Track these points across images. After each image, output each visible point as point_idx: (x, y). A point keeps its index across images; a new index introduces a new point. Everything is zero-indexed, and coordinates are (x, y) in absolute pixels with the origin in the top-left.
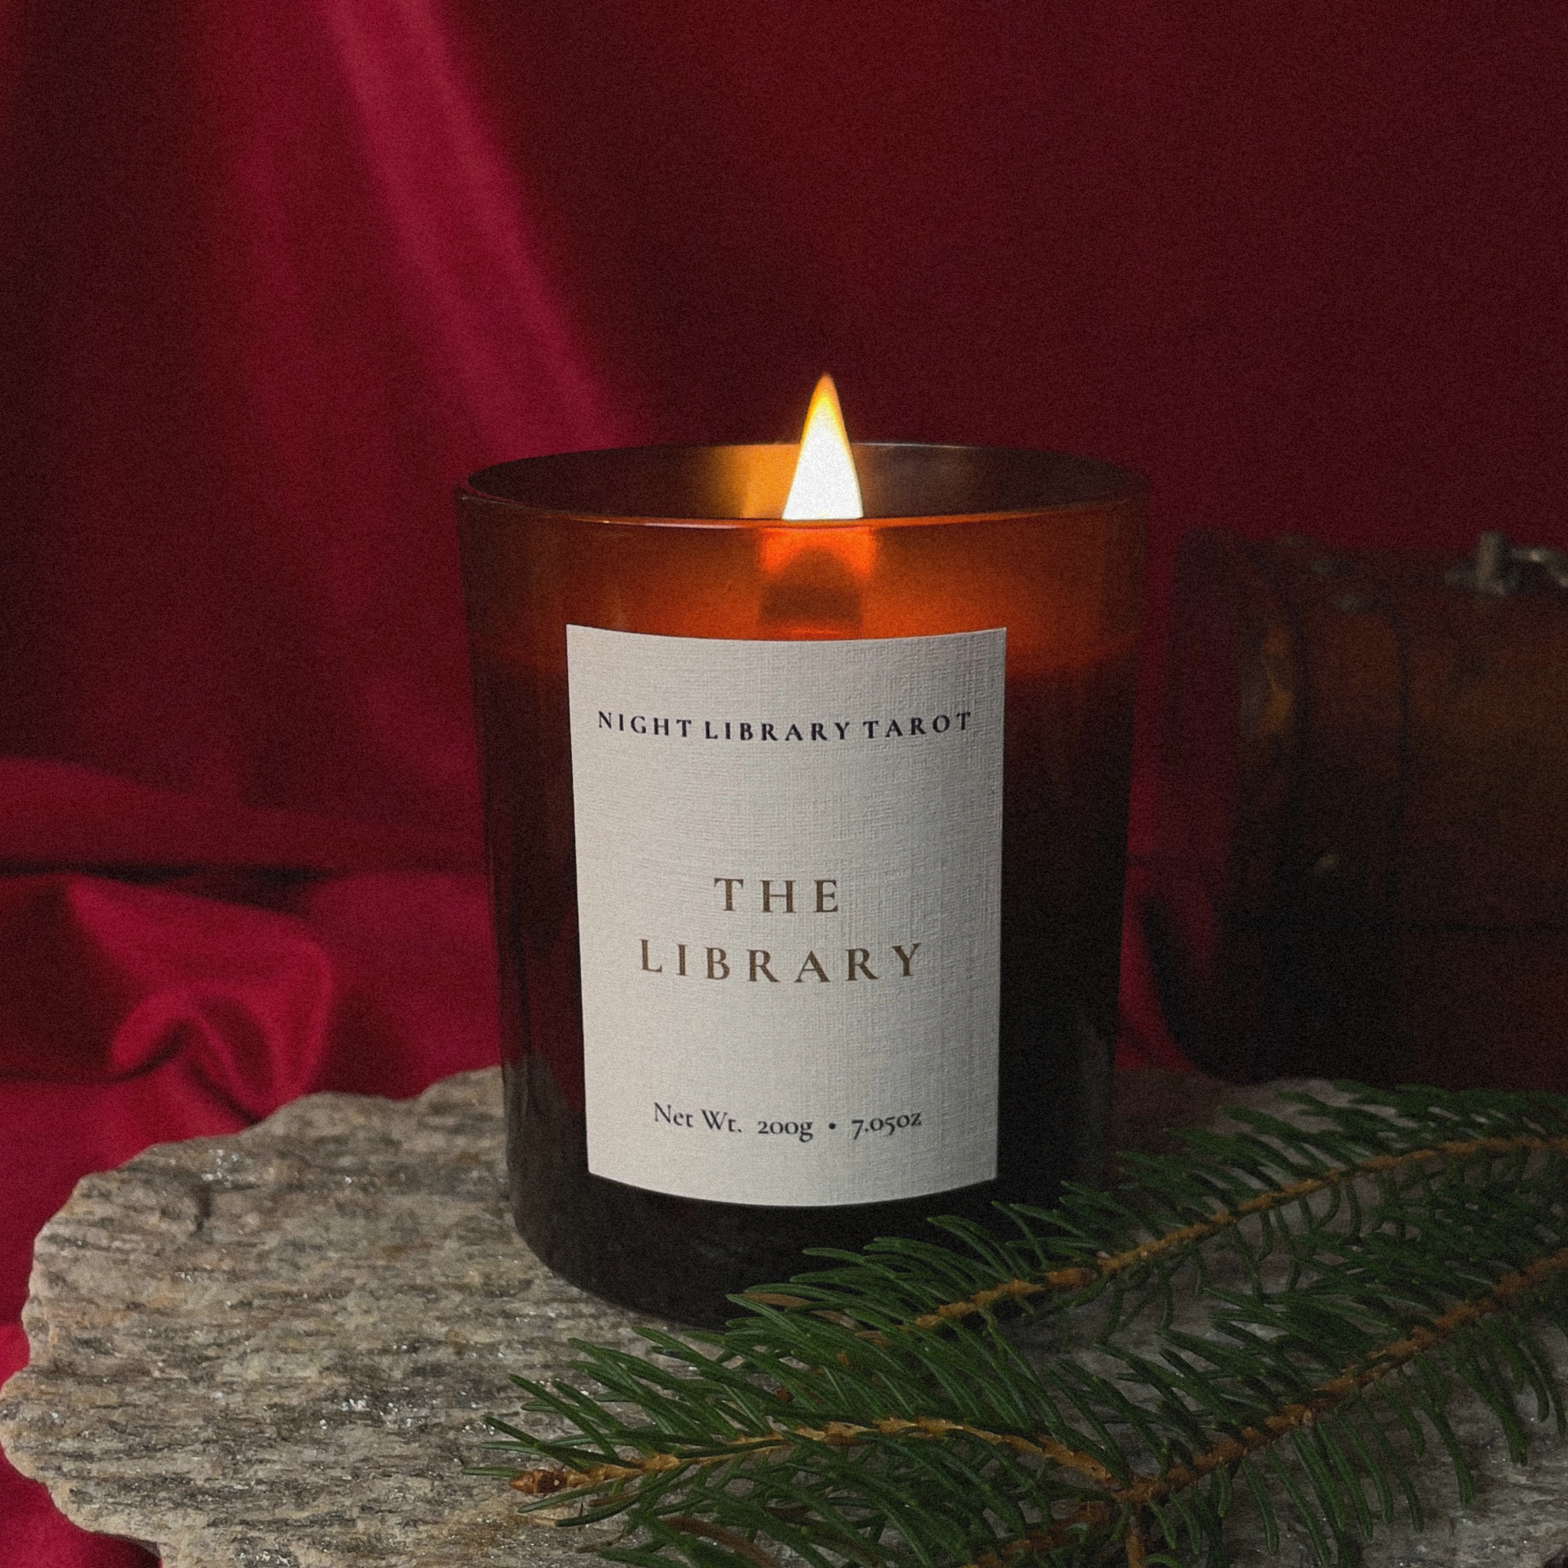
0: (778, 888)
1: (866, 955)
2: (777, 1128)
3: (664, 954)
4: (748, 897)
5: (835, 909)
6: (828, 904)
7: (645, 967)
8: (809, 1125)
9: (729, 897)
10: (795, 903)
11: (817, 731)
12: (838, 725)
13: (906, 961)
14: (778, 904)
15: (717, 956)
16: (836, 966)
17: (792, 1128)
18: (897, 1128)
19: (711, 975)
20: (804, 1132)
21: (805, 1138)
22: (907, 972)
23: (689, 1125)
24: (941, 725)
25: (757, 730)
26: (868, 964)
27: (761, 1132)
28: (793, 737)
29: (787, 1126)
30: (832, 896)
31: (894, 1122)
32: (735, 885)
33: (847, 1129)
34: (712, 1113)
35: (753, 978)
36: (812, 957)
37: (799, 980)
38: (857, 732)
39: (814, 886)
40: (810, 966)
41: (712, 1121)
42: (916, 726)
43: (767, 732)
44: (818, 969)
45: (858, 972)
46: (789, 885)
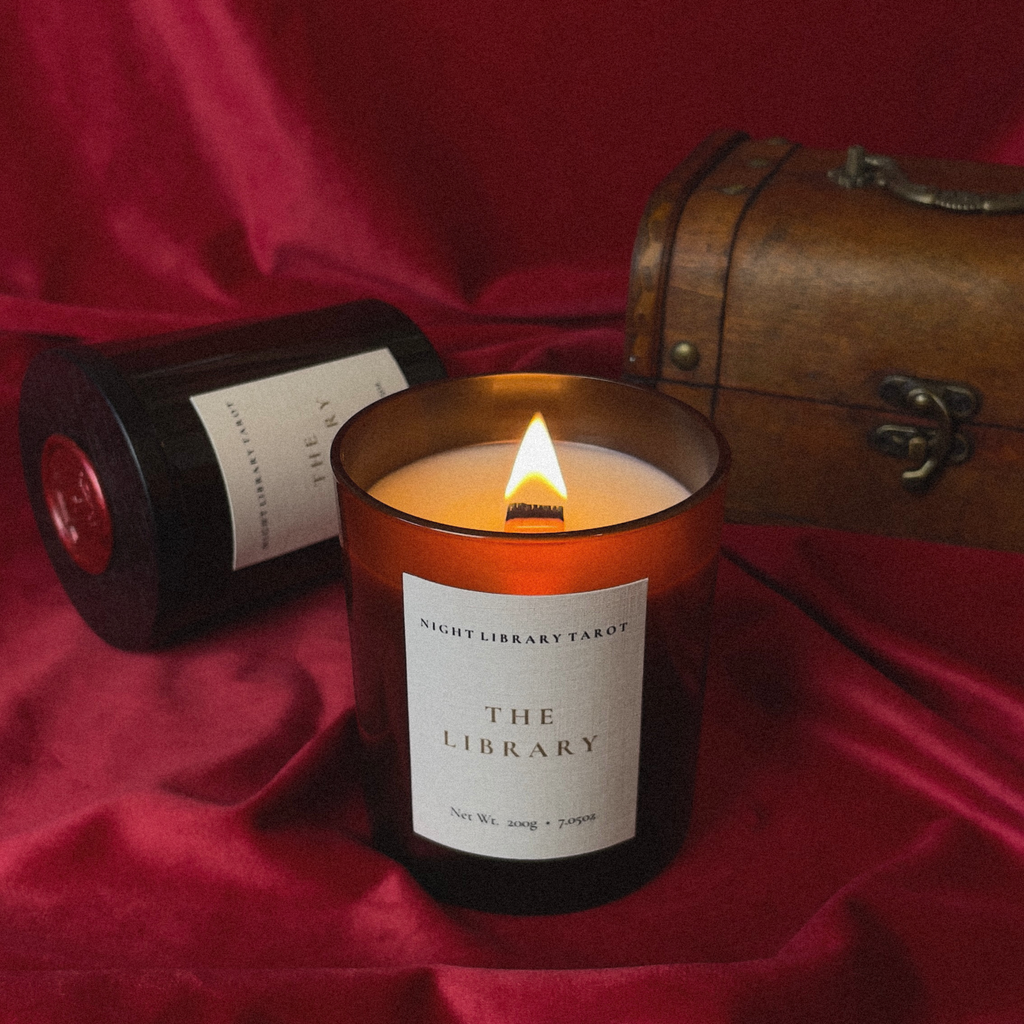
0: (520, 713)
1: (568, 743)
2: (518, 824)
3: (456, 738)
4: (504, 717)
5: (552, 723)
6: (547, 720)
7: (446, 743)
8: (536, 823)
9: (493, 717)
10: (530, 721)
11: (543, 639)
12: (555, 636)
13: (589, 744)
14: (521, 721)
15: (486, 743)
16: (551, 749)
17: (526, 824)
18: (583, 822)
19: (483, 751)
20: (533, 826)
21: (533, 829)
22: (590, 749)
23: (469, 819)
24: (611, 631)
25: (510, 638)
26: (569, 748)
27: (509, 826)
28: (530, 642)
29: (523, 823)
31: (582, 820)
32: (497, 711)
33: (555, 824)
34: (482, 815)
35: (506, 754)
36: (538, 746)
37: (531, 756)
38: (565, 639)
39: (540, 712)
40: (537, 749)
41: (483, 819)
42: (598, 633)
43: (516, 639)
44: (541, 750)
45: (563, 751)
46: (527, 712)
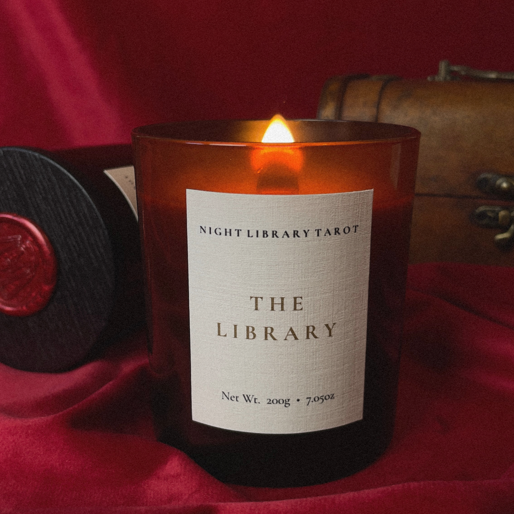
0: (277, 301)
1: (314, 328)
2: (275, 401)
3: (227, 329)
4: (265, 304)
5: (302, 309)
6: (298, 307)
7: (219, 334)
8: (289, 400)
9: (256, 305)
10: (285, 307)
11: (296, 234)
12: (304, 231)
13: (330, 330)
14: (277, 307)
15: (250, 329)
16: (301, 333)
17: (281, 402)
18: (325, 400)
19: (248, 338)
20: (286, 403)
21: (287, 405)
22: (330, 335)
23: (237, 401)
24: (347, 231)
25: (270, 234)
26: (315, 332)
27: (268, 403)
28: (285, 236)
29: (279, 401)
30: (300, 303)
31: (324, 398)
32: (259, 299)
33: (304, 401)
34: (247, 396)
35: (266, 338)
36: (291, 329)
37: (286, 339)
38: (312, 234)
39: (293, 300)
40: (290, 333)
41: (247, 399)
42: (337, 231)
43: (274, 234)
44: (294, 334)
45: (311, 336)
46: (282, 299)
